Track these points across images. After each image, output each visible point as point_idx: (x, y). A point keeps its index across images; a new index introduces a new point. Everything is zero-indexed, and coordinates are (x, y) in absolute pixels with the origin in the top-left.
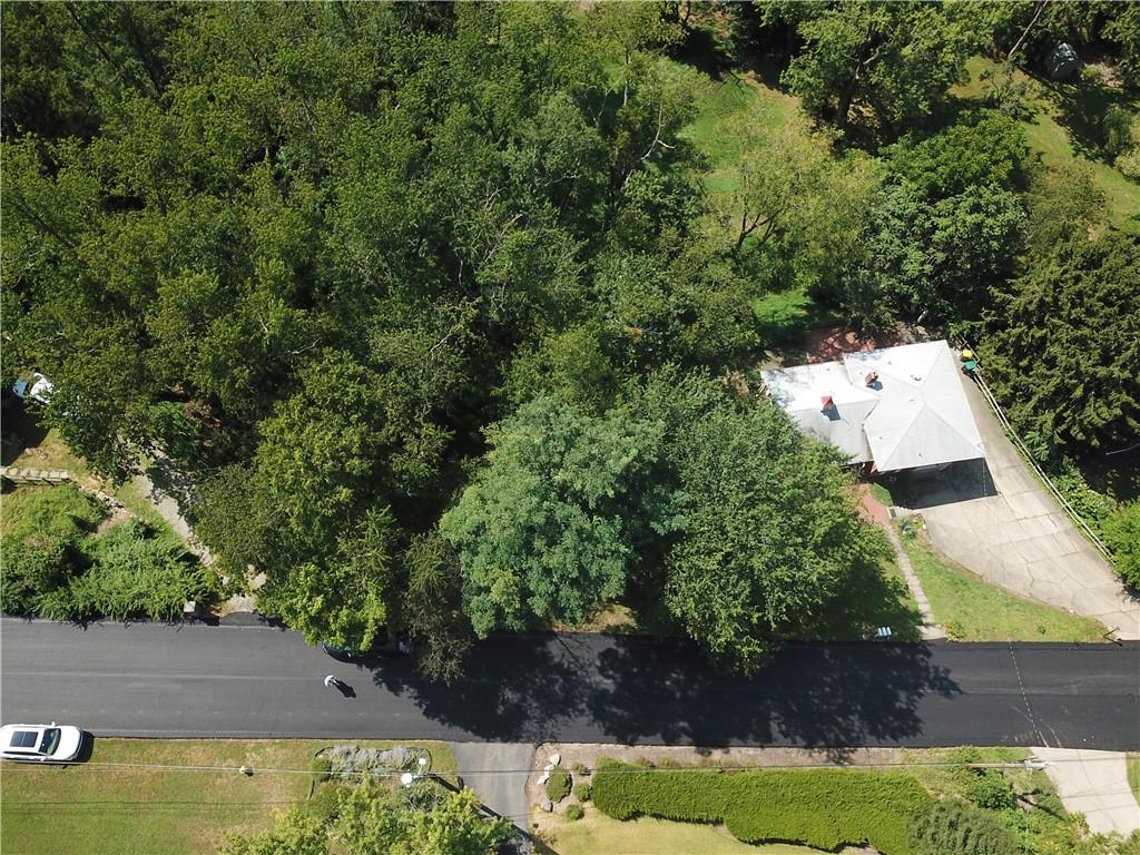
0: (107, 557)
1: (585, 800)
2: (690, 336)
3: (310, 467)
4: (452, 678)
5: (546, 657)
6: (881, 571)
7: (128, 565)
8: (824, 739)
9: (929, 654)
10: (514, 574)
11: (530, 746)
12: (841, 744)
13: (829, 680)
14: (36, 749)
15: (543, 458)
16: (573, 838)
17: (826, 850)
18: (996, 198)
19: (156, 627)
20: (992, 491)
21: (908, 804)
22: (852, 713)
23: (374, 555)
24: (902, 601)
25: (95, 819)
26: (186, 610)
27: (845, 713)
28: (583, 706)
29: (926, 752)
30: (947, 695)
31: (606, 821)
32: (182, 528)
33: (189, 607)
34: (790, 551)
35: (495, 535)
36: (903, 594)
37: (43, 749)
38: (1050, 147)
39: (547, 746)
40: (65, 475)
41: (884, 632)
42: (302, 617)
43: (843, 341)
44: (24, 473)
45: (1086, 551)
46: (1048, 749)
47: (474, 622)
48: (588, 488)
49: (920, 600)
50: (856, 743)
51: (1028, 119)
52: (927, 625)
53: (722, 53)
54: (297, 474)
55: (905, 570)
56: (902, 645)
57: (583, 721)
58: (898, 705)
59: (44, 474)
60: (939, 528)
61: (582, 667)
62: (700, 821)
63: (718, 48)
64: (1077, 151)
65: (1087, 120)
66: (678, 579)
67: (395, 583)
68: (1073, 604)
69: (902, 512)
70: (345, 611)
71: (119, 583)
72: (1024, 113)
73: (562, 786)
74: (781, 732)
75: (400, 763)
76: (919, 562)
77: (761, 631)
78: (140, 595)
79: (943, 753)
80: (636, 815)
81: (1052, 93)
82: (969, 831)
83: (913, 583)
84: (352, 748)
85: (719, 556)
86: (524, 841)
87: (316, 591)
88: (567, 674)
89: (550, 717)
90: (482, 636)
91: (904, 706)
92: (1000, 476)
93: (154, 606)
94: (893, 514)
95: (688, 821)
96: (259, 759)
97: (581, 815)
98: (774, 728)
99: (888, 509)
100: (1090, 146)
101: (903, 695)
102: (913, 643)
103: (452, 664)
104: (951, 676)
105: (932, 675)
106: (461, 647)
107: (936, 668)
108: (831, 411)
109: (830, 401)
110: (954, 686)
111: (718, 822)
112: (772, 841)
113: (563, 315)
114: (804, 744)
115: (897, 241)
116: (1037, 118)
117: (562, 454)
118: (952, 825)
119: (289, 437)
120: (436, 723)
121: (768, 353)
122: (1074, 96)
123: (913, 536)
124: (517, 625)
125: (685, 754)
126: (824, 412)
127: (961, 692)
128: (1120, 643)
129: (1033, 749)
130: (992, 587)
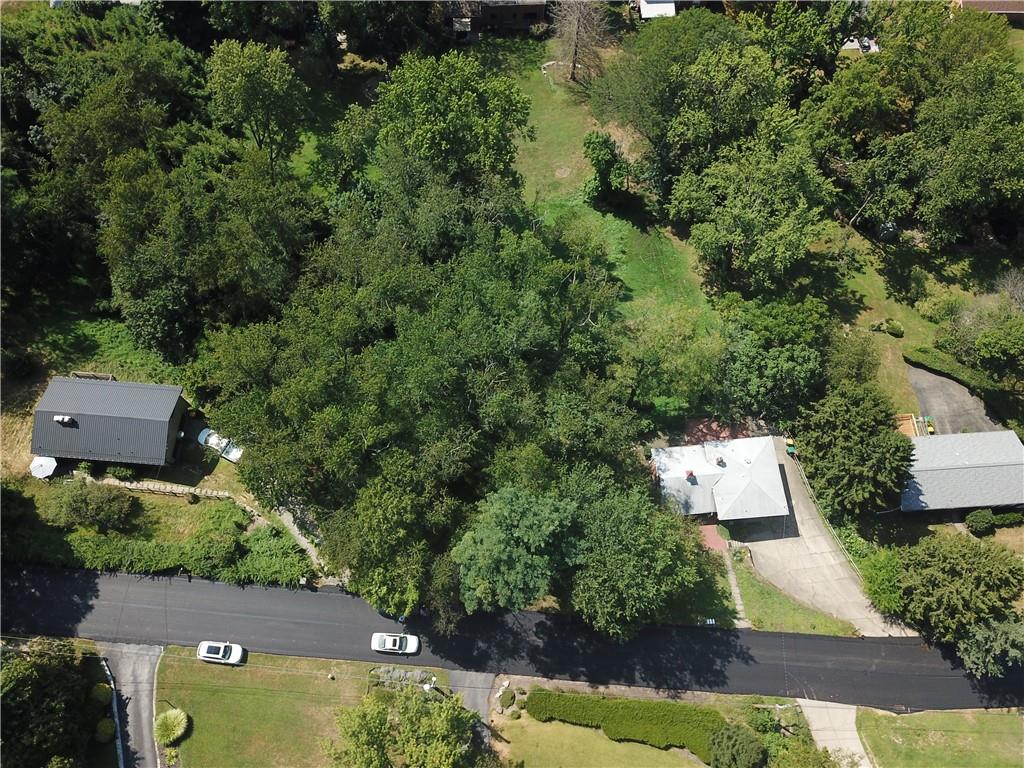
0: (256, 548)
1: (522, 708)
2: (598, 444)
3: (386, 518)
4: (451, 635)
5: (504, 624)
6: (715, 583)
7: (269, 553)
8: (668, 685)
9: (738, 637)
10: (490, 583)
11: (492, 675)
12: (677, 687)
13: (674, 649)
14: (220, 656)
15: (508, 521)
16: (514, 730)
17: (659, 748)
18: (802, 354)
19: (284, 590)
20: (796, 534)
21: (710, 725)
22: (686, 670)
23: (416, 567)
24: (726, 603)
25: (251, 697)
26: (301, 583)
27: (682, 669)
28: (523, 654)
29: (730, 697)
30: (747, 663)
31: (534, 722)
32: (294, 530)
33: (303, 581)
34: (639, 580)
35: (481, 562)
36: (727, 598)
37: (224, 656)
38: (871, 291)
39: (501, 676)
40: (227, 494)
41: (711, 622)
42: (375, 597)
43: (709, 428)
44: (204, 492)
45: (852, 578)
46: (808, 700)
47: (466, 605)
48: (531, 541)
49: (738, 603)
50: (687, 688)
51: (858, 270)
52: (739, 619)
53: (650, 212)
54: (379, 522)
55: (732, 585)
56: (721, 630)
57: (523, 663)
58: (715, 667)
59: (215, 493)
60: (760, 557)
61: (525, 631)
62: (587, 726)
63: (647, 208)
64: (890, 295)
65: (899, 271)
66: (578, 590)
67: (425, 582)
68: (838, 611)
69: (736, 544)
70: (397, 595)
71: (263, 564)
72: (856, 265)
73: (509, 699)
74: (642, 678)
75: (418, 680)
76: (742, 578)
77: (622, 621)
78: (276, 572)
79: (741, 697)
80: (550, 719)
81: (878, 250)
82: (736, 741)
83: (736, 592)
84: (391, 669)
85: (600, 580)
86: (485, 729)
87: (383, 583)
88: (516, 634)
89: (505, 659)
90: (469, 613)
91: (718, 668)
92: (802, 524)
93: (283, 579)
94: (730, 545)
95: (580, 725)
96: (338, 671)
97: (519, 717)
98: (637, 675)
99: (727, 542)
100: (900, 292)
101: (718, 662)
102: (729, 630)
103: (452, 626)
104: (750, 652)
105: (738, 651)
106: (456, 617)
107: (741, 646)
108: (692, 479)
109: (691, 474)
110: (752, 658)
111: (598, 727)
112: (629, 740)
113: (524, 433)
114: (653, 686)
115: (745, 370)
116: (865, 269)
117: (518, 521)
118: (729, 738)
119: (376, 501)
120: (438, 657)
121: (660, 433)
122: (894, 253)
123: (741, 560)
124: (489, 609)
125: (582, 687)
126: (688, 479)
127: (755, 662)
128: (863, 638)
129: (798, 699)
130: (787, 598)
